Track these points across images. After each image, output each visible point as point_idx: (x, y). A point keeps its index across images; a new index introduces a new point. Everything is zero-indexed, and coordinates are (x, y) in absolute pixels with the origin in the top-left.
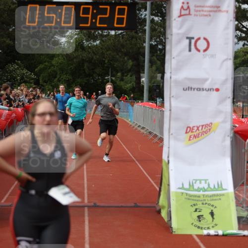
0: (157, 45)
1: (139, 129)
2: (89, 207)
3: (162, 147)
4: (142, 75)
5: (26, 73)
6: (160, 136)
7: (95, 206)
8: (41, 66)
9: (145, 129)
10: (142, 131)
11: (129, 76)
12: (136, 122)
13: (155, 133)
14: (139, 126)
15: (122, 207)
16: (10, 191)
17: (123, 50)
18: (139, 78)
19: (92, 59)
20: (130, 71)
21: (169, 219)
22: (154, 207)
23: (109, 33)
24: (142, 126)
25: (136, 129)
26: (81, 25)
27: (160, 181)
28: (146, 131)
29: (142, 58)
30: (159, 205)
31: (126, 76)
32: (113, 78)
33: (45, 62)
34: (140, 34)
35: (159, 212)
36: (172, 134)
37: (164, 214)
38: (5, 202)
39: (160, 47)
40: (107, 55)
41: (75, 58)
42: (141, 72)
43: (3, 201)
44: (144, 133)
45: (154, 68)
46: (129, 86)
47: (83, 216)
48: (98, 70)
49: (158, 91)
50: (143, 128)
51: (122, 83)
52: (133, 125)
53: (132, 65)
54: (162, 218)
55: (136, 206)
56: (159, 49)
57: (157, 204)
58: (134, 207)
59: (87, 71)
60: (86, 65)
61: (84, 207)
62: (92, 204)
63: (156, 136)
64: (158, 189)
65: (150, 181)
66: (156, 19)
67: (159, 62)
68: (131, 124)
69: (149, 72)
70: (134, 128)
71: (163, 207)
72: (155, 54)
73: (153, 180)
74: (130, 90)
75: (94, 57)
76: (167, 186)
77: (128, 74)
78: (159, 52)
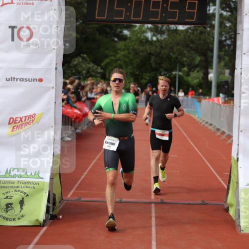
0: (225, 41)
1: (207, 125)
2: (155, 203)
3: (231, 144)
4: (210, 70)
5: (93, 67)
6: (227, 133)
7: (162, 203)
8: (107, 60)
9: (213, 126)
10: (210, 127)
11: (196, 71)
12: (203, 118)
13: (223, 129)
14: (207, 123)
15: (189, 204)
16: (77, 185)
17: (191, 45)
18: (207, 74)
19: (160, 53)
20: (197, 66)
21: (238, 218)
22: (223, 205)
23: (177, 27)
24: (210, 122)
25: (204, 125)
26: (151, 19)
27: (228, 179)
28: (214, 127)
29: (209, 53)
30: (227, 204)
31: (193, 71)
32: (181, 73)
33: (111, 56)
34: (208, 29)
35: (227, 210)
36: (241, 131)
37: (232, 212)
38: (71, 196)
39: (228, 42)
40: (177, 50)
41: (142, 52)
42: (209, 67)
43: (69, 196)
44: (211, 130)
45: (222, 63)
46: (196, 81)
47: (150, 212)
48: (165, 65)
49: (226, 87)
50: (211, 125)
51: (189, 79)
52: (201, 121)
53: (201, 61)
54: (230, 216)
55: (204, 204)
56: (228, 44)
57: (225, 202)
58: (201, 204)
59: (154, 65)
60: (153, 59)
61: (150, 203)
62: (159, 201)
63: (223, 133)
64: (226, 187)
65: (217, 178)
66: (225, 13)
67: (227, 58)
68: (198, 120)
69: (217, 68)
70: (201, 125)
71: (232, 205)
72: (224, 49)
73: (221, 178)
74: (197, 86)
75: (163, 52)
76: (236, 184)
77: (195, 70)
78: (227, 48)
